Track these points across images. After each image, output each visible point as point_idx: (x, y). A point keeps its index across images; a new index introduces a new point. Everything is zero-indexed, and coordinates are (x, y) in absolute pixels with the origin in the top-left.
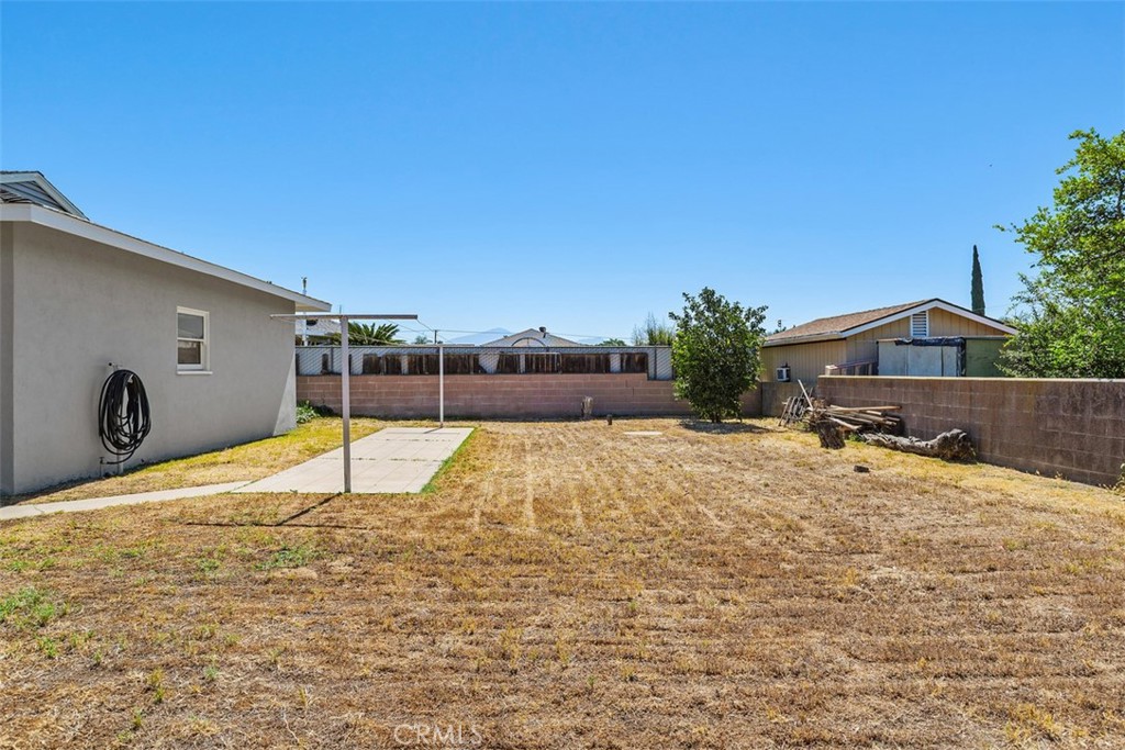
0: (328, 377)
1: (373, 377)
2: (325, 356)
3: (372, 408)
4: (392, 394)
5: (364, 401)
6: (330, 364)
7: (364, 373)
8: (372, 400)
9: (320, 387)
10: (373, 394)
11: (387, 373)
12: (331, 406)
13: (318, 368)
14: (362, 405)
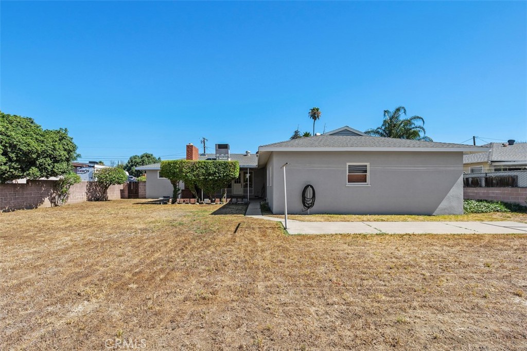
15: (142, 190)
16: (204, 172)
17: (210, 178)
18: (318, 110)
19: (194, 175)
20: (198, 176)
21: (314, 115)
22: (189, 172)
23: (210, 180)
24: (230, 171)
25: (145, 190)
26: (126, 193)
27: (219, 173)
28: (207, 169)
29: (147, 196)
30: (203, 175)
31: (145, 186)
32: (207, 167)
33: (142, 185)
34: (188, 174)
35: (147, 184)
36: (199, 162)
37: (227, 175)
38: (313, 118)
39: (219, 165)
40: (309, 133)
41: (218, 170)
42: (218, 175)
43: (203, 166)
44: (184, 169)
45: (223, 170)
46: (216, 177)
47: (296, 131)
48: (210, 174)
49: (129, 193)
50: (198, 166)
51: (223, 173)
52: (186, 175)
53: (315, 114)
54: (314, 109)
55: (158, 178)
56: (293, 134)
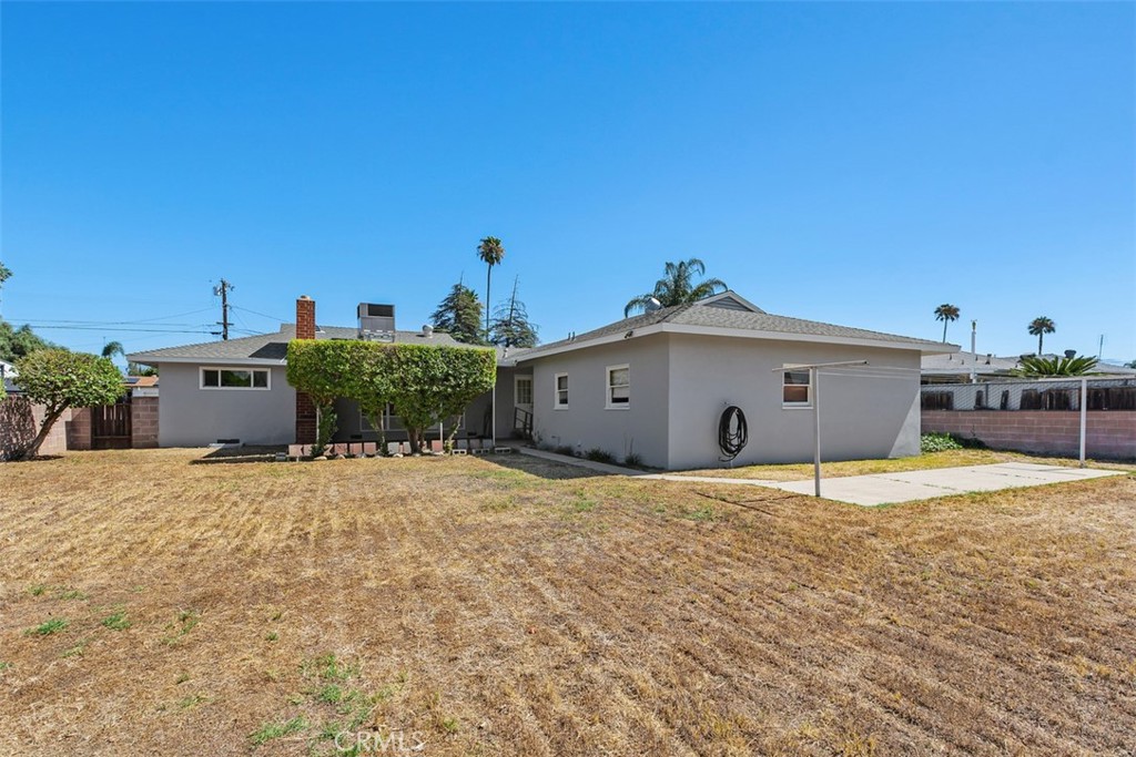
0: (980, 412)
1: (1032, 412)
2: (979, 393)
3: (1029, 444)
4: (1056, 430)
5: (1020, 437)
6: (984, 400)
7: (1022, 408)
8: (1029, 436)
9: (972, 421)
10: (1031, 430)
11: (1051, 408)
12: (982, 439)
13: (972, 404)
14: (1018, 440)
15: (145, 423)
16: (420, 374)
17: (435, 388)
18: (497, 242)
19: (393, 382)
20: (405, 384)
21: (490, 253)
22: (381, 373)
23: (435, 394)
24: (482, 373)
25: (155, 423)
26: (85, 433)
27: (455, 378)
28: (427, 368)
29: (162, 438)
30: (417, 380)
31: (155, 409)
32: (426, 362)
33: (145, 409)
34: (377, 379)
35: (161, 407)
36: (405, 349)
37: (475, 383)
38: (487, 260)
39: (457, 358)
40: (472, 293)
41: (454, 369)
42: (453, 382)
43: (416, 359)
44: (366, 366)
45: (466, 370)
46: (448, 386)
47: (456, 286)
48: (433, 380)
49: (94, 431)
50: (403, 359)
51: (467, 378)
52: (372, 382)
53: (491, 250)
54: (489, 241)
55: (201, 387)
56: (452, 291)
